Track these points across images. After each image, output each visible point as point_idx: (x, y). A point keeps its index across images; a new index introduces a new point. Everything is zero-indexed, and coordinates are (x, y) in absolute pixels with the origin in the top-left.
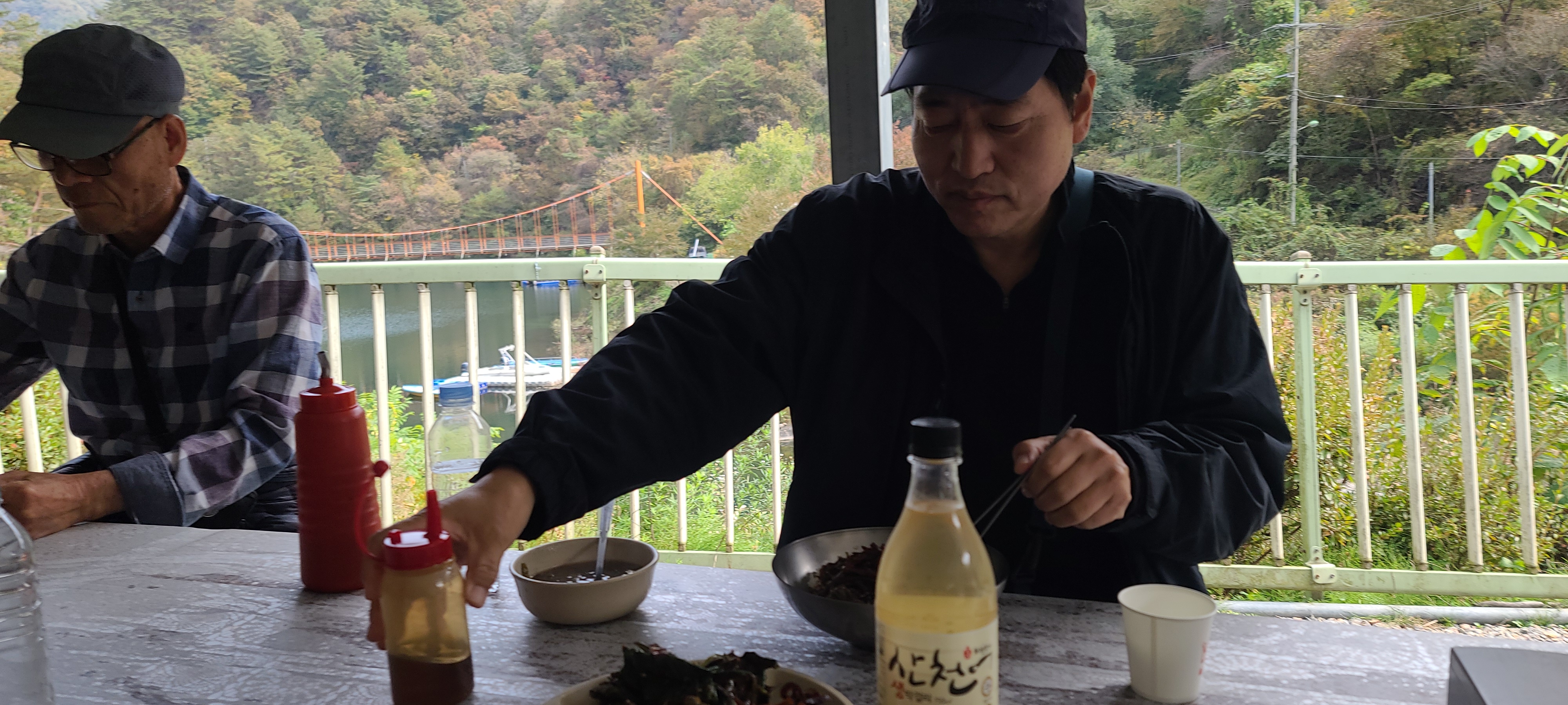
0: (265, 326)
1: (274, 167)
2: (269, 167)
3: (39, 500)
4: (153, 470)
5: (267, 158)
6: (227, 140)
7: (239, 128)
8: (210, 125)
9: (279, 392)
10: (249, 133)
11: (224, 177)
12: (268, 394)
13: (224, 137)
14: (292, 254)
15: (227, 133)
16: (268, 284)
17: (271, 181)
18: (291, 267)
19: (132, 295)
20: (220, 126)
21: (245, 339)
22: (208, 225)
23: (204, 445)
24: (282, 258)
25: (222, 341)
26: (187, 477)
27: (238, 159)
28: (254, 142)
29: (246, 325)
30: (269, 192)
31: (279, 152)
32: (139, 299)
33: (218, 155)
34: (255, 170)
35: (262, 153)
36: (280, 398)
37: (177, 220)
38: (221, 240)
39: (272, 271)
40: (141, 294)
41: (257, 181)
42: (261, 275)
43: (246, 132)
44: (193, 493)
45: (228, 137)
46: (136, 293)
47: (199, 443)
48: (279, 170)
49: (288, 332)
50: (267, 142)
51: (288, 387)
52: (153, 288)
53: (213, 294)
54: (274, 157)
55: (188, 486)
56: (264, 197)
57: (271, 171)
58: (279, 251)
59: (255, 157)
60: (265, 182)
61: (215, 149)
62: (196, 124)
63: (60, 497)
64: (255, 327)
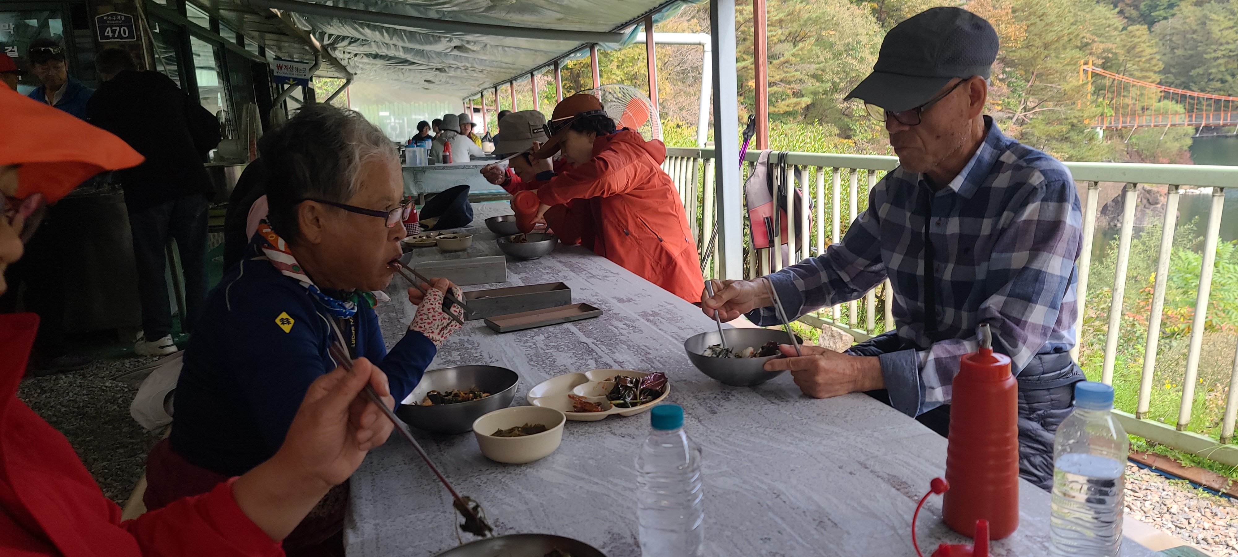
0: (1018, 259)
1: (1223, 41)
2: (1219, 42)
3: (826, 371)
4: (906, 364)
5: (1220, 33)
6: (1187, 21)
7: (1200, 8)
8: (1176, 8)
9: (1019, 317)
10: (1208, 13)
11: (1179, 52)
12: (1008, 317)
13: (1186, 18)
14: (1055, 196)
15: (1189, 14)
16: (1028, 222)
17: (1219, 54)
18: (1051, 208)
19: (934, 220)
20: (1184, 9)
21: (1001, 267)
22: (997, 166)
23: (949, 352)
24: (1044, 200)
25: (984, 266)
26: (930, 375)
27: (1195, 36)
28: (1211, 20)
29: (1004, 255)
30: (1215, 64)
31: (1231, 28)
32: (938, 224)
33: (1177, 34)
34: (1207, 45)
35: (1215, 30)
36: (1018, 322)
37: (972, 163)
38: (1002, 181)
39: (1033, 211)
40: (940, 220)
41: (1207, 54)
42: (1022, 214)
43: (1206, 12)
44: (933, 388)
45: (1189, 17)
46: (937, 219)
47: (946, 349)
48: (1228, 43)
49: (1036, 266)
50: (1222, 19)
51: (1026, 313)
52: (948, 216)
53: (986, 226)
54: (1225, 33)
55: (929, 382)
56: (1209, 68)
57: (1221, 44)
58: (1041, 194)
59: (1209, 33)
60: (1213, 55)
61: (1176, 29)
62: (1164, 9)
63: (841, 371)
64: (1010, 259)
